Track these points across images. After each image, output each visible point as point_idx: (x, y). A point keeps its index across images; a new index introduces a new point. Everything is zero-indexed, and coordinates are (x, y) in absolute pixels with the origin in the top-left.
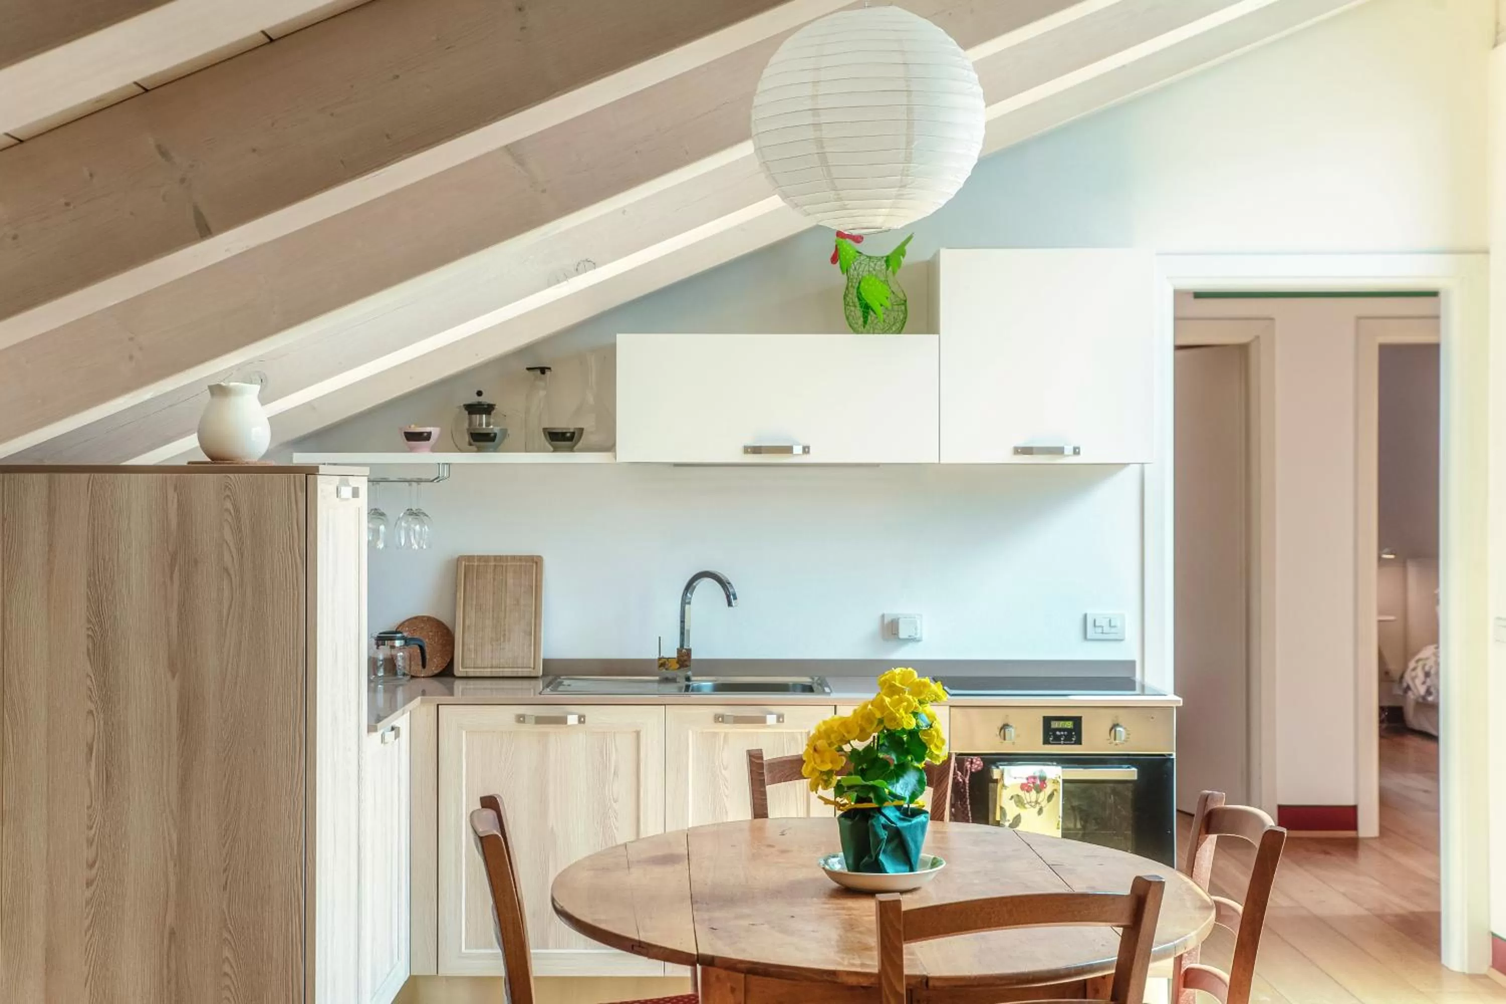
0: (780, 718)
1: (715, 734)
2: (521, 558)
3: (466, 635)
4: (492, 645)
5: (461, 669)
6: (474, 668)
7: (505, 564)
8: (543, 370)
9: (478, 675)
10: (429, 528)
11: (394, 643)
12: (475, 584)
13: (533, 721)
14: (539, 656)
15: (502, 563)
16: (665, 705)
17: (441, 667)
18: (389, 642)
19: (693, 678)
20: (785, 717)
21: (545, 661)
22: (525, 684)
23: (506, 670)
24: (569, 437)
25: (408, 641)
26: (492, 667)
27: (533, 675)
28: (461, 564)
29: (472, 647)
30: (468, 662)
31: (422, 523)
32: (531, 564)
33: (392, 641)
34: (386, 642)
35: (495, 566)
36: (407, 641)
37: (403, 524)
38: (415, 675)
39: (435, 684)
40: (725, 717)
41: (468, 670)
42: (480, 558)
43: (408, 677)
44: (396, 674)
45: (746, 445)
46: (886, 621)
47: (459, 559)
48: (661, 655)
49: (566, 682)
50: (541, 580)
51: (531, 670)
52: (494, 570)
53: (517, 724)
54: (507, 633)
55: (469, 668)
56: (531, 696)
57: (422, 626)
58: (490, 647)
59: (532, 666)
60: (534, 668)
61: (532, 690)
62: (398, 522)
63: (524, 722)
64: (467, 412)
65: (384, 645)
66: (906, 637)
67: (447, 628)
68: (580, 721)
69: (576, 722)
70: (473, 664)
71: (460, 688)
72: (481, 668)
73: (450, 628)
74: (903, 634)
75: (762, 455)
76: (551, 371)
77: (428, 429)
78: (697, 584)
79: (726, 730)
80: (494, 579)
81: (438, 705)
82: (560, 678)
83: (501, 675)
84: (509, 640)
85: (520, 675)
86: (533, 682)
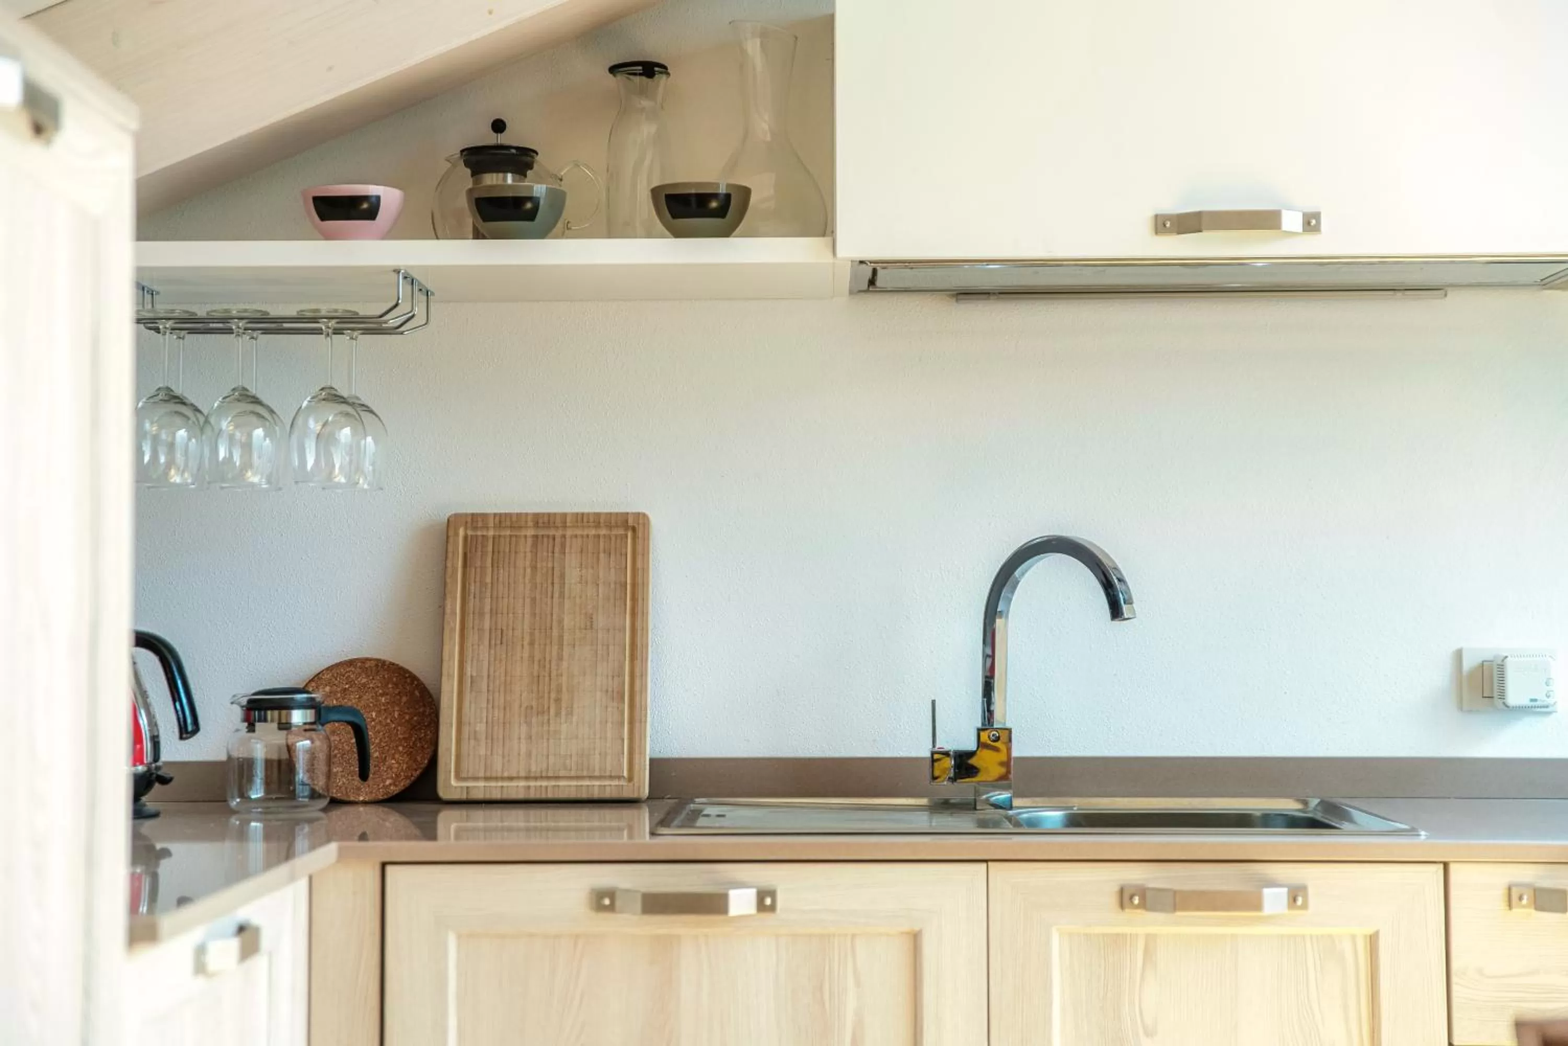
0: (1296, 895)
1: (1118, 941)
2: (596, 520)
3: (468, 697)
4: (529, 724)
5: (453, 782)
6: (487, 779)
7: (559, 533)
8: (650, 69)
9: (497, 795)
10: (376, 441)
11: (289, 716)
12: (488, 580)
13: (638, 906)
14: (642, 753)
15: (551, 532)
16: (986, 861)
17: (407, 777)
18: (276, 713)
19: (1016, 802)
20: (1311, 891)
21: (652, 761)
22: (609, 816)
23: (562, 783)
24: (715, 209)
25: (323, 712)
26: (527, 778)
27: (627, 794)
28: (457, 534)
29: (481, 728)
30: (470, 766)
31: (361, 430)
32: (621, 532)
33: (284, 712)
34: (269, 713)
35: (536, 537)
36: (321, 713)
37: (311, 423)
38: (345, 798)
39: (392, 819)
40: (1149, 895)
41: (470, 784)
42: (502, 520)
43: (324, 803)
44: (292, 795)
45: (1160, 212)
46: (1467, 664)
47: (453, 522)
48: (938, 745)
49: (709, 810)
50: (646, 570)
51: (623, 783)
52: (535, 545)
53: (593, 914)
54: (565, 696)
55: (476, 779)
56: (621, 843)
57: (364, 680)
58: (524, 728)
59: (625, 774)
60: (630, 779)
61: (625, 833)
62: (300, 421)
63: (611, 908)
64: (468, 171)
65: (265, 720)
66: (1526, 702)
67: (423, 689)
68: (761, 907)
69: (751, 909)
70: (483, 771)
71: (453, 826)
72: (503, 779)
73: (430, 687)
74: (1514, 696)
75: (1205, 234)
76: (668, 77)
77: (372, 190)
78: (1023, 574)
79: (1152, 930)
80: (534, 568)
81: (384, 865)
82: (694, 803)
83: (550, 795)
84: (570, 713)
85: (596, 795)
86: (626, 814)
